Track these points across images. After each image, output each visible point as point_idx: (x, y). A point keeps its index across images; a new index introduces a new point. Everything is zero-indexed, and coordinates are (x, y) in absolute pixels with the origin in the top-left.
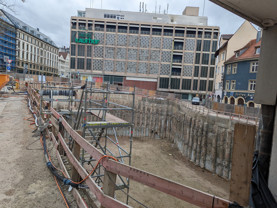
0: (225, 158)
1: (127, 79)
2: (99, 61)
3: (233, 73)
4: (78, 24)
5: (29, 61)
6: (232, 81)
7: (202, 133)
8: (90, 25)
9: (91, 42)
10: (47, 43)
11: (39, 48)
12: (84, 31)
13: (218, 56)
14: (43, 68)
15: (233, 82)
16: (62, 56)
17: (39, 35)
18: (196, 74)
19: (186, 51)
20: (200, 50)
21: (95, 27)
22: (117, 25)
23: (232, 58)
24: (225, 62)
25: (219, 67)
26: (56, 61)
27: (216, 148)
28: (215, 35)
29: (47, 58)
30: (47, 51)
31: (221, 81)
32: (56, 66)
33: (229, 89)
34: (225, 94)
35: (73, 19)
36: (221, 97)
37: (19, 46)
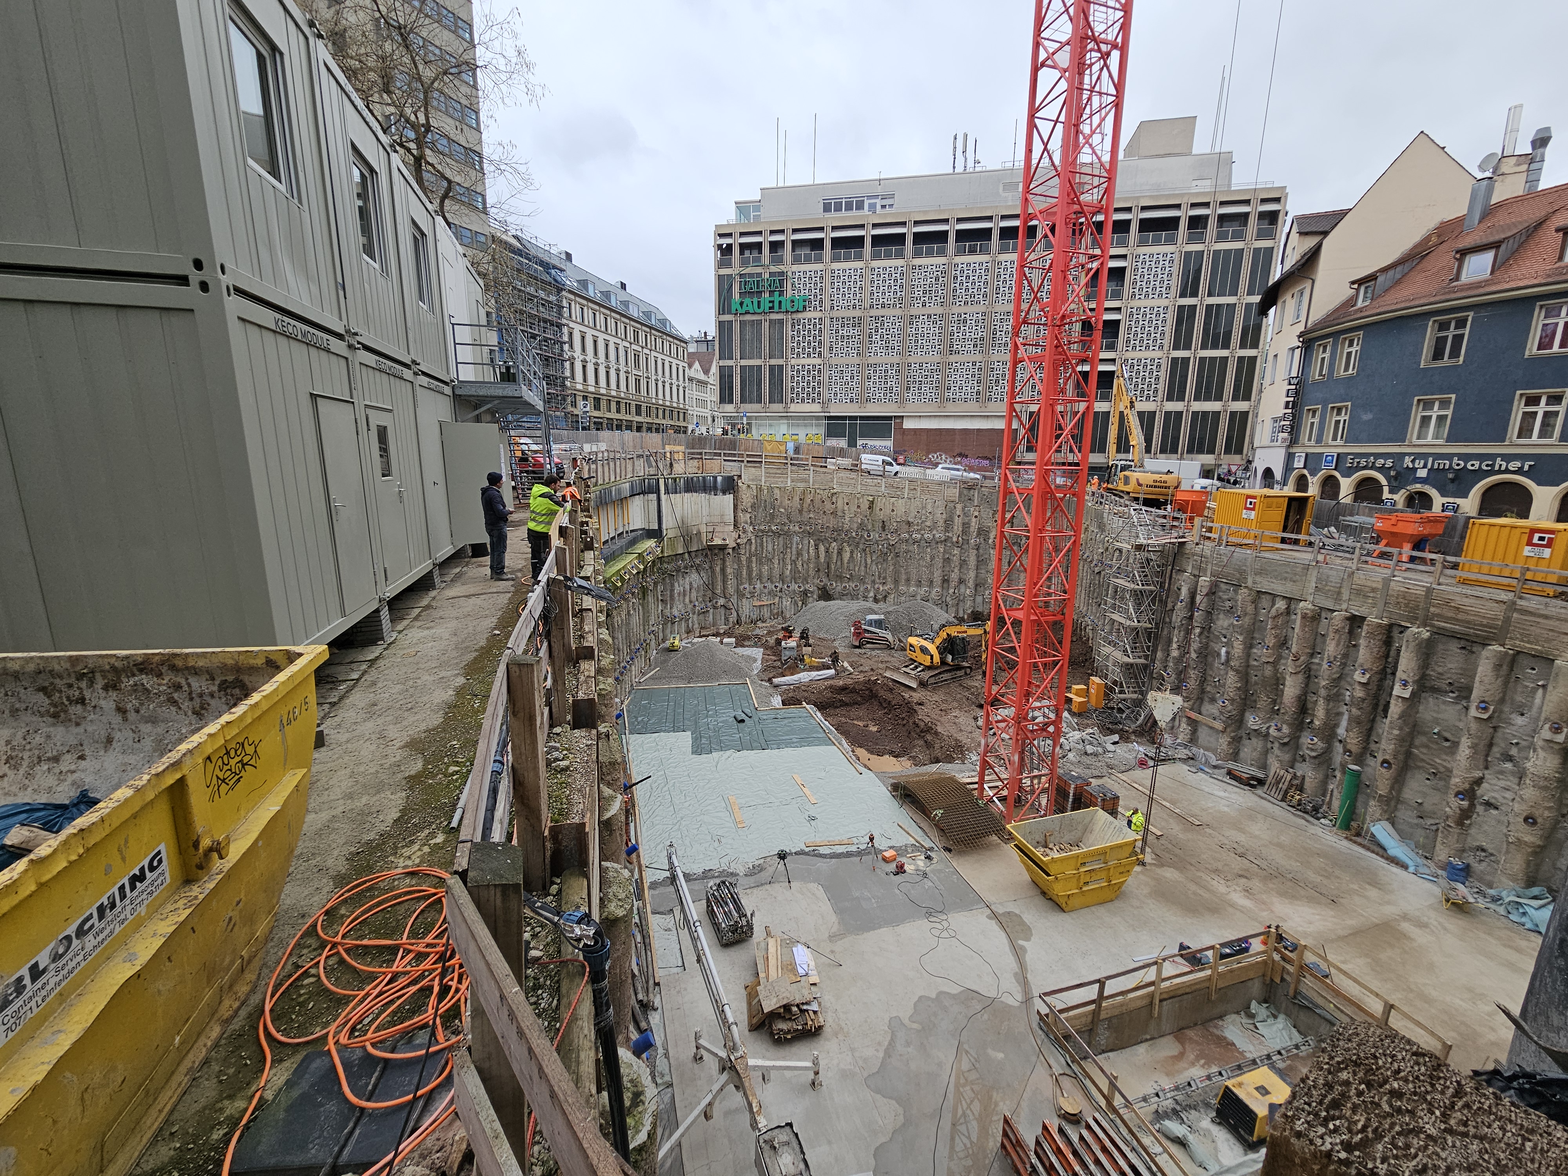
0: (1282, 711)
1: (908, 424)
2: (809, 371)
3: (1342, 373)
4: (736, 250)
5: (603, 391)
6: (1333, 408)
7: (1191, 618)
8: (775, 246)
9: (780, 307)
10: (650, 328)
11: (628, 345)
12: (759, 270)
13: (1272, 311)
14: (643, 409)
15: (1339, 410)
16: (697, 365)
17: (626, 304)
18: (1176, 391)
19: (1136, 303)
20: (1194, 294)
21: (793, 250)
22: (868, 233)
23: (1337, 310)
24: (1303, 329)
25: (1276, 356)
26: (681, 383)
27: (1244, 674)
28: (1266, 222)
29: (654, 378)
30: (653, 354)
31: (1281, 411)
32: (681, 401)
33: (1319, 440)
34: (1299, 463)
35: (721, 236)
36: (1278, 475)
37: (571, 346)
